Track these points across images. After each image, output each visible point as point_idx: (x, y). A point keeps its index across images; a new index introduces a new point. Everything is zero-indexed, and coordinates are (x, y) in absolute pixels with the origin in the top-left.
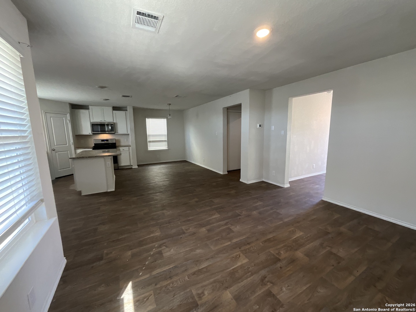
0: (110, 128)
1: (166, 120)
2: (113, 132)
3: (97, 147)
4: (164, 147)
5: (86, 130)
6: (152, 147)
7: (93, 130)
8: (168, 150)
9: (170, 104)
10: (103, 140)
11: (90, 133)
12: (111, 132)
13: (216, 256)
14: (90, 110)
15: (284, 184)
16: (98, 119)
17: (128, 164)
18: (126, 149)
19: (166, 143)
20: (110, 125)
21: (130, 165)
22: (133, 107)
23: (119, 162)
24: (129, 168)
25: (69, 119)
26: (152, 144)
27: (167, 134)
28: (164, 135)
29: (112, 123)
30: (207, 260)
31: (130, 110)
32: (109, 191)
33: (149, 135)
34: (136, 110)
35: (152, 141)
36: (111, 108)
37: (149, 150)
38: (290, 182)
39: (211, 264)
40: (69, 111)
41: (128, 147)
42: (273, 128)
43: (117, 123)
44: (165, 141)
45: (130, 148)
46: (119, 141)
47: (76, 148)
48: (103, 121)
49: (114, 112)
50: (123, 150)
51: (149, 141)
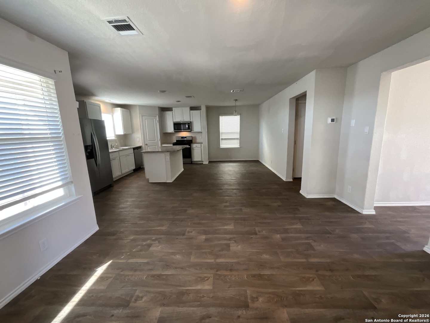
0: (187, 126)
1: (239, 116)
2: (190, 130)
3: (178, 143)
4: (235, 144)
5: (170, 129)
6: (224, 145)
7: (175, 129)
8: (240, 148)
9: (237, 100)
10: (182, 138)
11: (172, 131)
12: (187, 130)
13: (187, 268)
14: (173, 111)
15: (363, 208)
16: (178, 120)
17: (200, 160)
18: (199, 145)
19: (238, 141)
20: (187, 124)
21: (201, 160)
22: (206, 105)
23: (192, 156)
24: (200, 164)
25: (158, 120)
26: (224, 141)
27: (239, 131)
28: (237, 133)
29: (190, 122)
30: (176, 268)
31: (203, 109)
32: (168, 181)
33: (222, 133)
34: (208, 108)
35: (225, 139)
36: (188, 109)
37: (221, 147)
38: (376, 208)
39: (175, 274)
40: (158, 114)
41: (200, 144)
42: (353, 123)
43: (193, 122)
44: (237, 139)
45: (202, 145)
46: (195, 138)
47: (162, 143)
48: (182, 121)
49: (191, 111)
50: (196, 147)
51: (221, 139)
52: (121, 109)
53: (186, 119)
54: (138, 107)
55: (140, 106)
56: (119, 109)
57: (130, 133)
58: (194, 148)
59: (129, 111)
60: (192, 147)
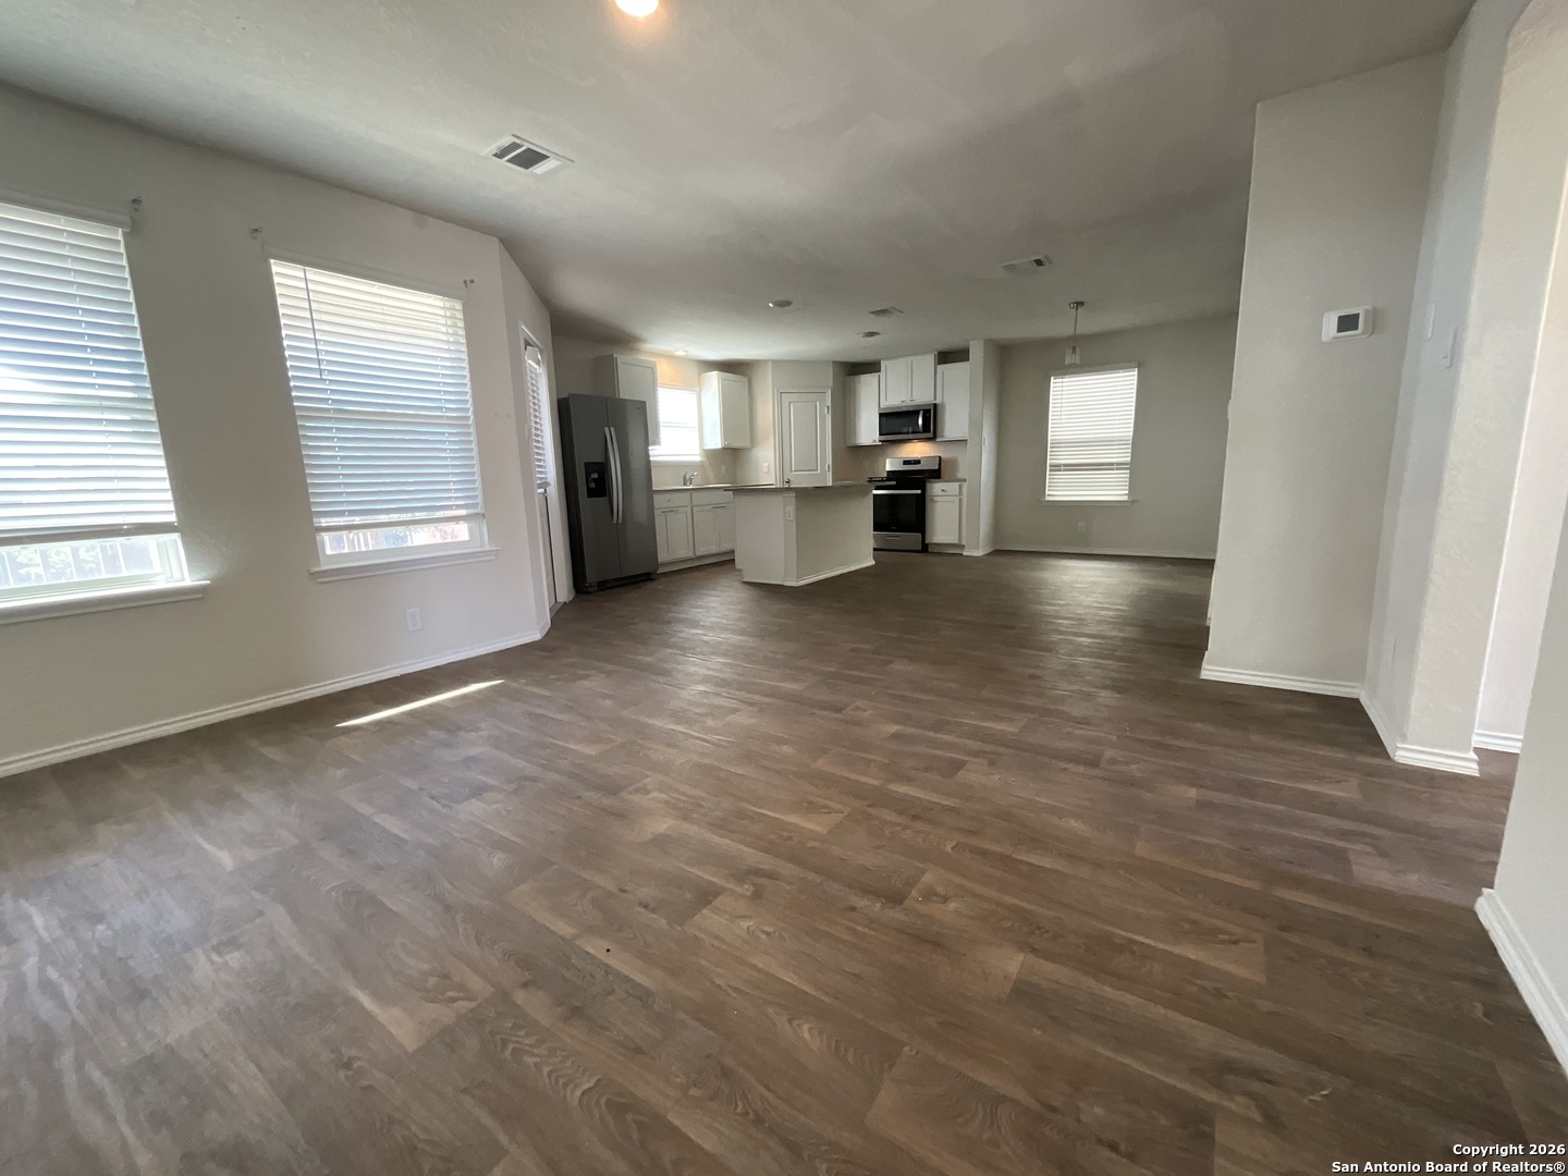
0: (920, 422)
1: (1134, 375)
4: (1112, 489)
5: (868, 431)
6: (1062, 489)
7: (883, 432)
8: (1131, 502)
10: (907, 462)
11: (875, 441)
12: (922, 436)
14: (882, 374)
16: (897, 399)
17: (953, 540)
18: (955, 487)
19: (1125, 475)
21: (957, 542)
22: (986, 341)
23: (928, 527)
25: (830, 404)
26: (1062, 476)
27: (1131, 434)
28: (1120, 441)
29: (931, 408)
31: (977, 352)
33: (1057, 444)
35: (1065, 465)
36: (930, 359)
37: (1047, 498)
40: (831, 384)
41: (959, 484)
42: (1431, 319)
43: (943, 404)
44: (1120, 466)
45: (965, 485)
48: (908, 403)
49: (941, 368)
50: (943, 493)
51: (1051, 466)
52: (721, 373)
53: (921, 396)
54: (770, 368)
55: (775, 362)
56: (715, 373)
57: (746, 444)
58: (935, 498)
59: (746, 380)
60: (928, 493)
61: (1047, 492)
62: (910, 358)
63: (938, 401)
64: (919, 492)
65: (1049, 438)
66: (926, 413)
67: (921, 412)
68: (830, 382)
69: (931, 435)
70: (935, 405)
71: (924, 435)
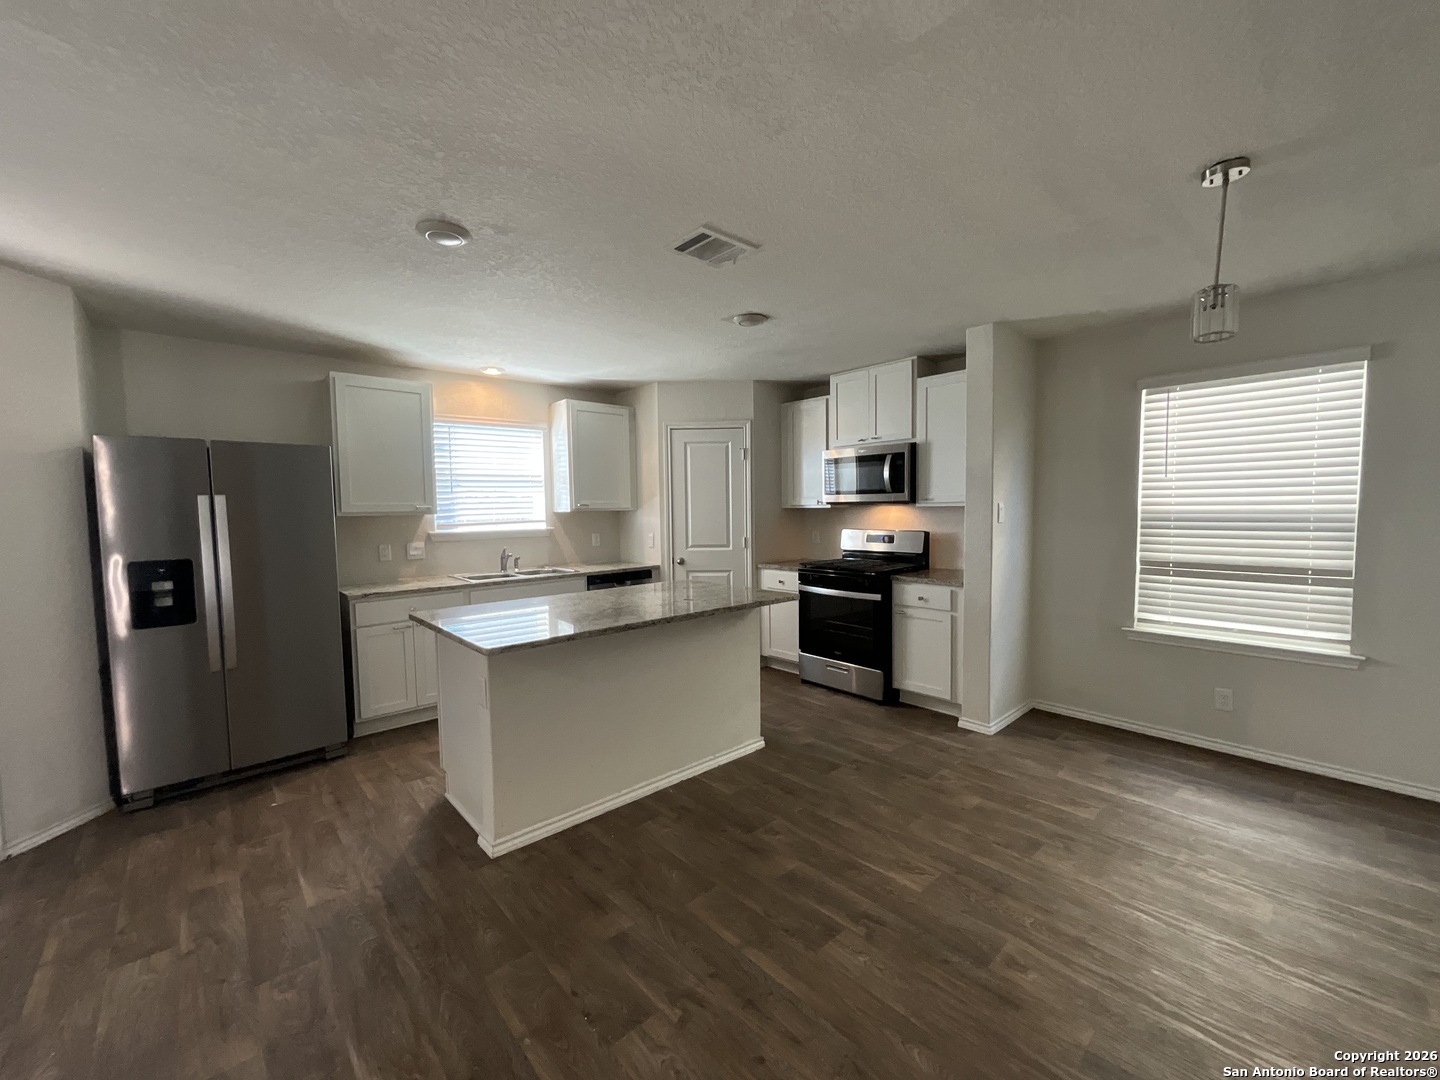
0: (886, 474)
1: (1359, 372)
11: (819, 503)
14: (832, 397)
19: (1342, 599)
23: (897, 659)
25: (748, 446)
28: (1324, 523)
29: (905, 449)
31: (980, 349)
33: (1159, 521)
36: (906, 367)
37: (1138, 627)
40: (751, 416)
41: (947, 590)
45: (961, 594)
47: (760, 563)
48: (870, 442)
49: (923, 382)
50: (921, 604)
51: (1143, 563)
54: (656, 387)
55: (664, 383)
56: (564, 402)
57: (624, 504)
58: (909, 611)
59: (624, 411)
60: (896, 600)
61: (1137, 615)
62: (873, 371)
63: (919, 439)
64: (877, 597)
65: (1140, 508)
66: (897, 459)
67: (888, 458)
68: (750, 412)
69: (906, 495)
70: (913, 447)
71: (893, 497)
